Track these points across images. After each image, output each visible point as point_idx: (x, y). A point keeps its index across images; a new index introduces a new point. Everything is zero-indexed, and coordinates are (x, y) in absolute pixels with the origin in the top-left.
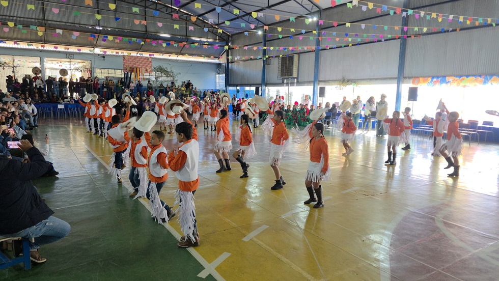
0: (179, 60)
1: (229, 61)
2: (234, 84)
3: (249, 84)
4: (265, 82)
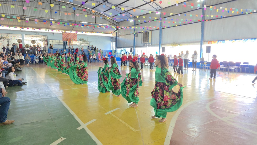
0: (92, 35)
1: (118, 36)
2: (120, 47)
3: (127, 46)
4: (135, 46)
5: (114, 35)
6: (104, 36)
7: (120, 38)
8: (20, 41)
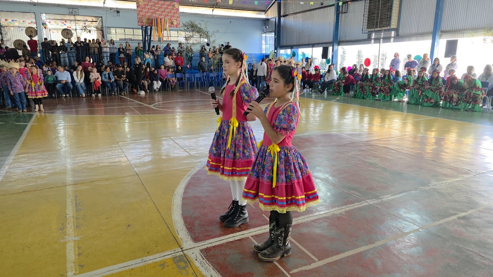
0: (215, 15)
1: (282, 14)
2: (288, 44)
3: (311, 42)
4: (338, 40)
5: (272, 14)
6: (246, 18)
7: (289, 21)
8: (31, 32)
